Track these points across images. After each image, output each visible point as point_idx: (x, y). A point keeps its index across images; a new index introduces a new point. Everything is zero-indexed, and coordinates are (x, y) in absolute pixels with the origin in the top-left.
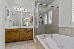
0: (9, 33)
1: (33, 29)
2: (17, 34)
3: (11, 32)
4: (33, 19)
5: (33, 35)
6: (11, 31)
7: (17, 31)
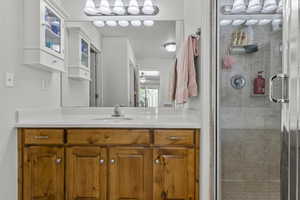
0: (50, 154)
1: (196, 132)
2: (91, 163)
3: (60, 146)
4: (196, 59)
5: (197, 181)
6: (61, 142)
7: (91, 143)
